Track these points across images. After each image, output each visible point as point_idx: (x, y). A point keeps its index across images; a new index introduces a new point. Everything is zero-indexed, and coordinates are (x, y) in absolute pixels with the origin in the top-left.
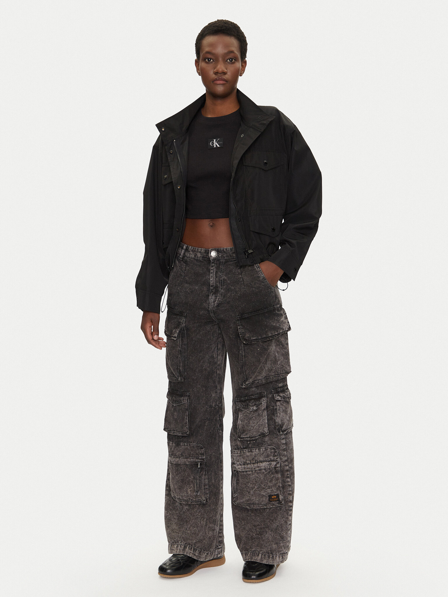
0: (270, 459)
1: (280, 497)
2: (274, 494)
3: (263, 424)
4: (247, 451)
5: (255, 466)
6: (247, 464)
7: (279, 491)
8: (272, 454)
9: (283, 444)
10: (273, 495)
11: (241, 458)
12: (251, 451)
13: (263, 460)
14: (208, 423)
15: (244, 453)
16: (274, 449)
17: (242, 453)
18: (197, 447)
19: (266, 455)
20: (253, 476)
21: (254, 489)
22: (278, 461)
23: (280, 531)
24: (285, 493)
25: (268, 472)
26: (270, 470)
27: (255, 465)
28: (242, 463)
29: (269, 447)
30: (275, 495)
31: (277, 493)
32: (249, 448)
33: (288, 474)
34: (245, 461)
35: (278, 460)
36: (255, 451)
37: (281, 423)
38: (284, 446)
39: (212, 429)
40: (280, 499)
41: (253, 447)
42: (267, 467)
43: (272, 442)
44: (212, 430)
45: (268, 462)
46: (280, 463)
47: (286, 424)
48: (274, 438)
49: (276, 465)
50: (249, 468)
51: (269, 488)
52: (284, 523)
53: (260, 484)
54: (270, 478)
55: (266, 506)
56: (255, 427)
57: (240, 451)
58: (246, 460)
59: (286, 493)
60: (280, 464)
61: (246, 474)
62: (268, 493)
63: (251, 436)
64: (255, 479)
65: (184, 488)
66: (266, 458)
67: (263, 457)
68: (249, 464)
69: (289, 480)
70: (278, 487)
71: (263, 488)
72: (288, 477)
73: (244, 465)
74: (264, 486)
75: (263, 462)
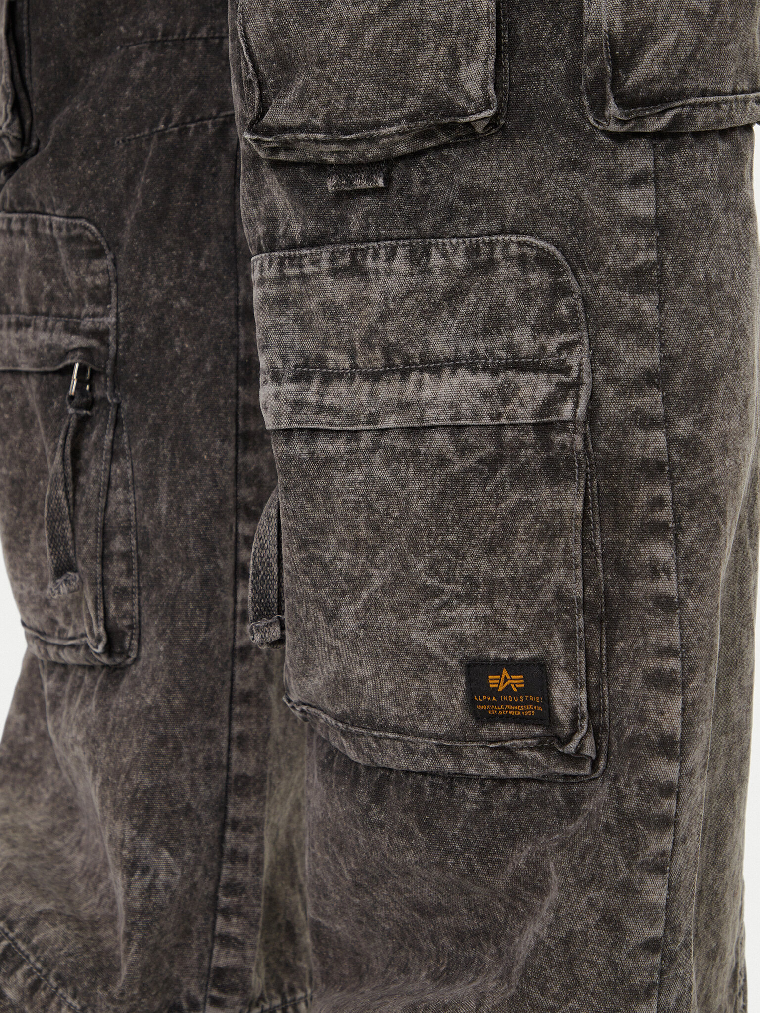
0: (510, 346)
1: (556, 694)
2: (505, 656)
3: (448, 20)
4: (325, 265)
5: (382, 396)
6: (327, 379)
7: (556, 638)
8: (533, 312)
9: (634, 224)
10: (497, 666)
11: (282, 319)
13: (449, 351)
15: (303, 278)
16: (544, 260)
17: (289, 278)
18: (70, 240)
19: (484, 310)
20: (350, 478)
21: (365, 595)
22: (575, 374)
23: (555, 997)
24: (625, 670)
25: (481, 461)
26: (500, 445)
27: (381, 386)
28: (285, 359)
29: (506, 245)
30: (513, 666)
31: (535, 653)
32: (345, 241)
33: (658, 503)
34: (311, 346)
35: (574, 362)
36: (381, 264)
38: (642, 242)
40: (559, 710)
41: (372, 230)
42: (476, 416)
43: (535, 202)
45: (485, 369)
46: (585, 392)
48: (555, 161)
49: (550, 404)
50: (335, 411)
51: (469, 598)
53: (402, 557)
54: (492, 518)
55: (456, 754)
57: (281, 264)
58: (325, 346)
60: (583, 402)
61: (305, 455)
62: (461, 640)
64: (370, 506)
65: (27, 541)
66: (475, 336)
67: (454, 326)
68: (340, 377)
69: (663, 552)
71: (425, 587)
72: (658, 530)
73: (301, 376)
74: (433, 570)
75: (447, 372)
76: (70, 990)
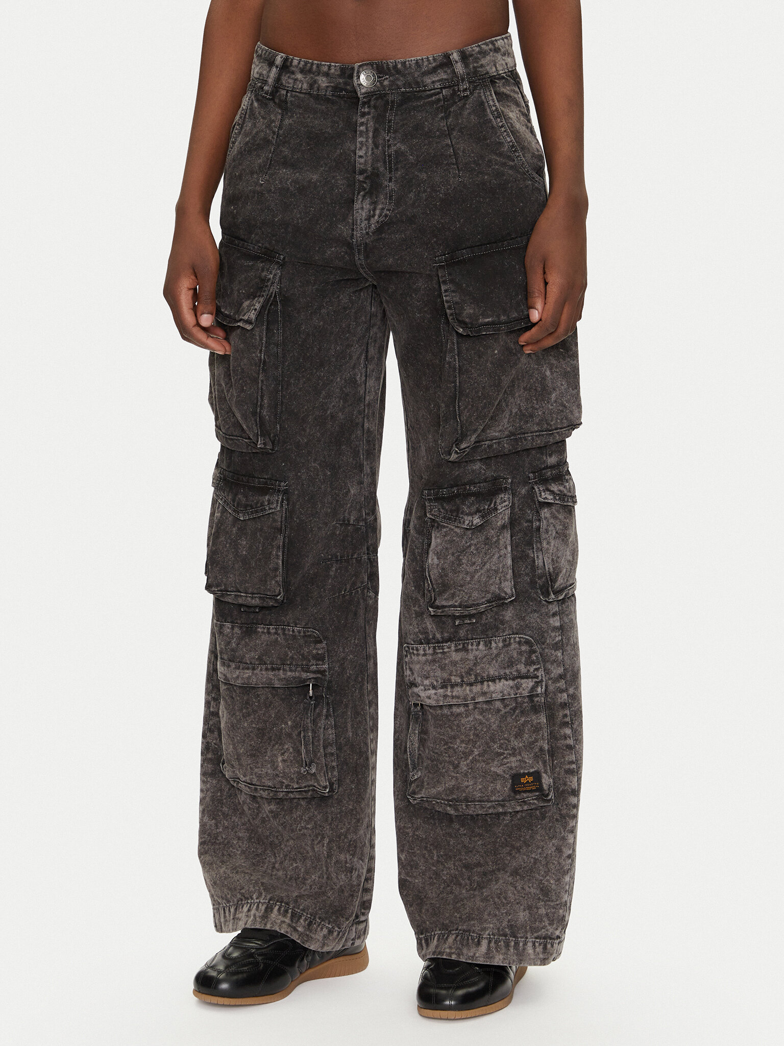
0: (517, 671)
1: (543, 781)
2: (526, 772)
3: (499, 568)
4: (453, 648)
5: (474, 691)
6: (453, 686)
7: (540, 763)
8: (524, 659)
9: (555, 629)
10: (524, 775)
11: (434, 667)
12: (465, 649)
13: (497, 674)
14: (336, 570)
15: (443, 653)
16: (527, 642)
17: (437, 653)
18: (305, 636)
19: (507, 659)
20: (468, 719)
21: (471, 758)
22: (540, 678)
23: (542, 876)
24: (559, 769)
25: (511, 709)
26: (517, 703)
27: (474, 687)
28: (437, 681)
29: (515, 638)
30: (529, 774)
31: (536, 769)
32: (459, 640)
33: (566, 716)
34: (445, 675)
35: (540, 674)
36: (474, 647)
37: (551, 570)
38: (557, 634)
39: (348, 587)
40: (544, 786)
41: (470, 636)
42: (509, 695)
43: (522, 623)
44: (348, 590)
45: (510, 679)
46: (544, 684)
47: (564, 571)
48: (529, 610)
49: (533, 688)
50: (458, 697)
51: (514, 755)
52: (553, 853)
53: (487, 743)
54: (515, 727)
55: (503, 806)
56: (476, 577)
57: (434, 648)
58: (451, 675)
59: (561, 768)
60: (544, 687)
61: (449, 713)
62: (511, 768)
63: (466, 601)
64: (475, 728)
66: (505, 668)
67: (497, 665)
68: (457, 685)
69: (568, 731)
70: (537, 750)
71: (497, 753)
72: (565, 724)
73: (444, 686)
74: (501, 747)
75: (497, 681)
76: (327, 921)
